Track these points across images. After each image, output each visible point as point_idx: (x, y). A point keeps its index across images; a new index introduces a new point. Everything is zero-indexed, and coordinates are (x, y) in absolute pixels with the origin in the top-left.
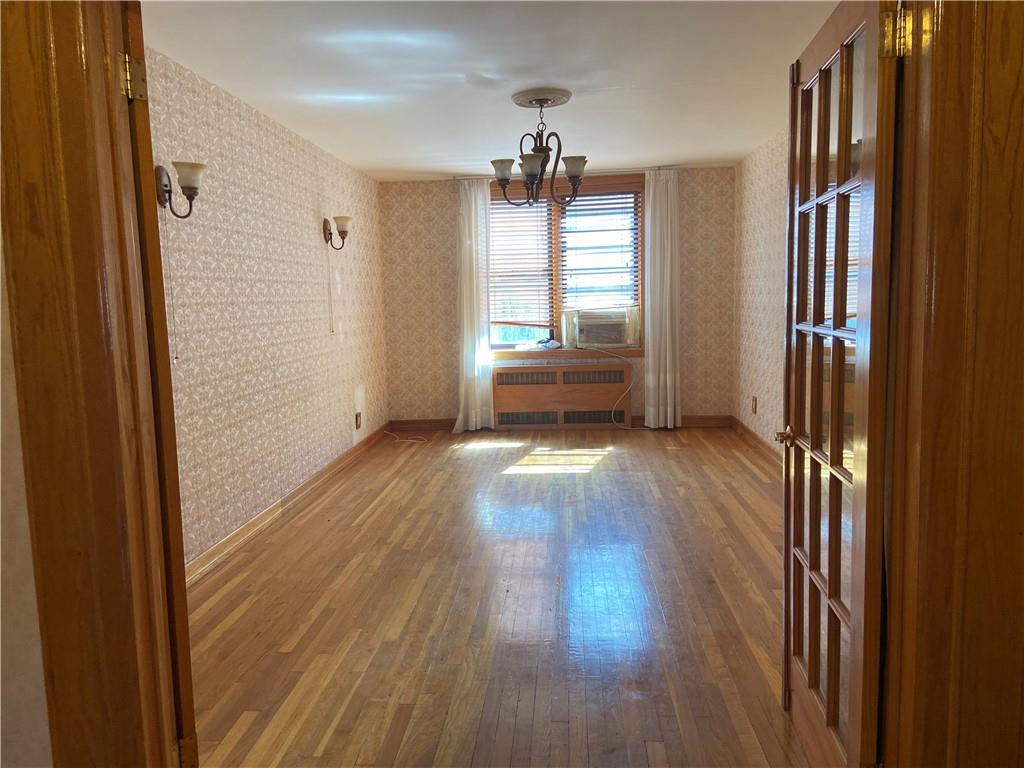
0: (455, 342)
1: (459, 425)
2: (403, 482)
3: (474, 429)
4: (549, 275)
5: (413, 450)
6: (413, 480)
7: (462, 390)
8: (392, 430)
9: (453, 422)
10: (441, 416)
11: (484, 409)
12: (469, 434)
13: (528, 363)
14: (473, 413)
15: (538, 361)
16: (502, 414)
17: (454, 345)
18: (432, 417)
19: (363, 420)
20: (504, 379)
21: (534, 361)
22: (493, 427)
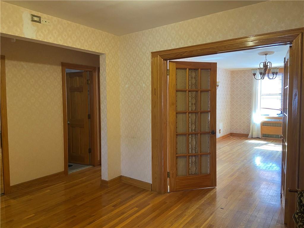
0: (250, 113)
1: (250, 136)
2: (228, 147)
3: (254, 137)
4: (281, 95)
5: (234, 140)
6: (231, 147)
7: (251, 127)
8: (231, 135)
9: (248, 135)
10: (245, 133)
11: (258, 132)
12: (252, 138)
13: (273, 120)
14: (254, 133)
15: (276, 120)
16: (264, 134)
17: (250, 114)
18: (242, 133)
19: (221, 131)
20: (264, 124)
21: (275, 120)
22: (260, 137)
